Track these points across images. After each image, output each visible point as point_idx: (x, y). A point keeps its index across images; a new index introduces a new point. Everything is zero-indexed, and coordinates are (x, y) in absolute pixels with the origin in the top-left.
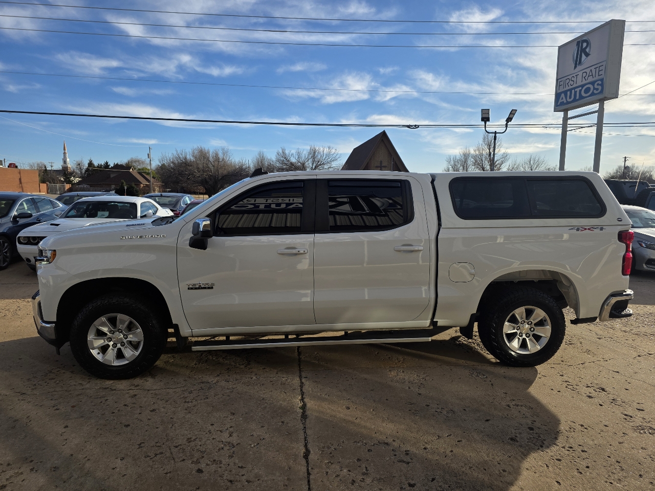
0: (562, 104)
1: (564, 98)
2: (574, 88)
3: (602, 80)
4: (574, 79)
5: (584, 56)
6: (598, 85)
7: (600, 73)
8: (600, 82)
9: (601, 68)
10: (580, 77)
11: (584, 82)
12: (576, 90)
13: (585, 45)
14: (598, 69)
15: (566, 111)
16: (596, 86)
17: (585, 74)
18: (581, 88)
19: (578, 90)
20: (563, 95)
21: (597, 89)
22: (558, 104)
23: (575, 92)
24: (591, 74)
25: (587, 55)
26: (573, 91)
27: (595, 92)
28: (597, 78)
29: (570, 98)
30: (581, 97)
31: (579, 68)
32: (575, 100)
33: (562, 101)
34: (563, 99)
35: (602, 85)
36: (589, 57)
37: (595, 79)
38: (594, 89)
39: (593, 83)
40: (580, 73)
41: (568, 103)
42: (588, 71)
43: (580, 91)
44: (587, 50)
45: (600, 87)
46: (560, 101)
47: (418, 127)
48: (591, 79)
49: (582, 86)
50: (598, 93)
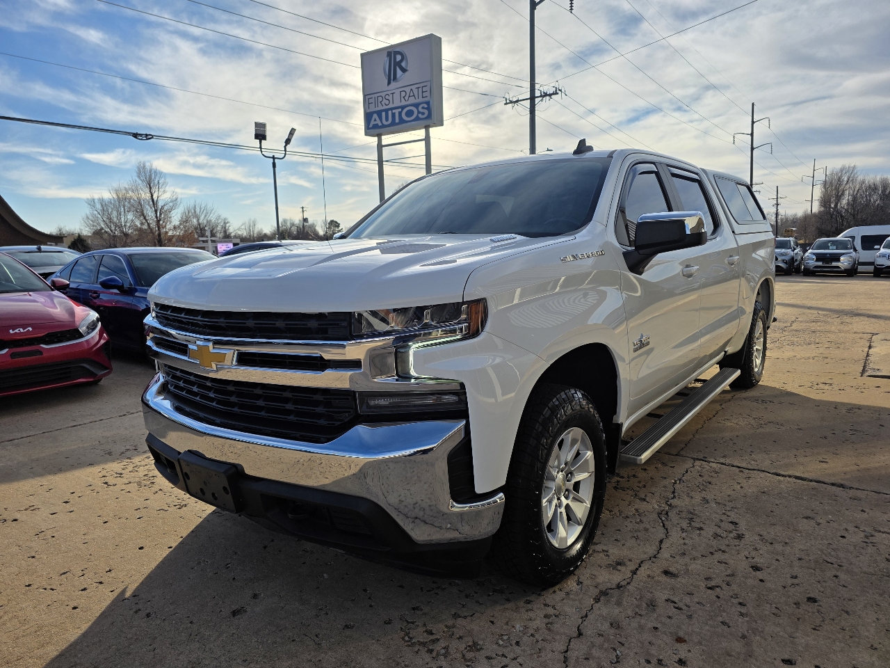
0: (376, 126)
1: (377, 119)
2: (392, 109)
3: (428, 103)
4: (390, 98)
5: (399, 72)
6: (423, 108)
7: (425, 94)
8: (426, 106)
9: (424, 89)
10: (397, 96)
11: (404, 103)
12: (394, 111)
13: (399, 58)
14: (420, 89)
15: (379, 136)
16: (420, 109)
17: (403, 94)
18: (400, 110)
19: (396, 111)
20: (375, 116)
21: (423, 114)
22: (371, 126)
23: (393, 115)
24: (412, 94)
25: (404, 70)
26: (390, 112)
27: (420, 116)
28: (421, 100)
29: (387, 120)
30: (402, 121)
31: (393, 85)
32: (393, 124)
33: (375, 123)
34: (375, 120)
35: (429, 109)
36: (407, 73)
37: (417, 101)
38: (419, 112)
39: (417, 106)
40: (397, 92)
41: (384, 126)
42: (407, 90)
43: (400, 113)
44: (403, 64)
45: (426, 112)
46: (372, 123)
47: (152, 138)
48: (412, 100)
49: (403, 108)
50: (425, 118)
